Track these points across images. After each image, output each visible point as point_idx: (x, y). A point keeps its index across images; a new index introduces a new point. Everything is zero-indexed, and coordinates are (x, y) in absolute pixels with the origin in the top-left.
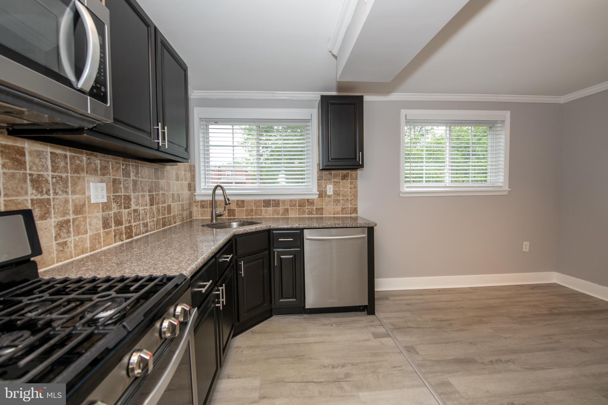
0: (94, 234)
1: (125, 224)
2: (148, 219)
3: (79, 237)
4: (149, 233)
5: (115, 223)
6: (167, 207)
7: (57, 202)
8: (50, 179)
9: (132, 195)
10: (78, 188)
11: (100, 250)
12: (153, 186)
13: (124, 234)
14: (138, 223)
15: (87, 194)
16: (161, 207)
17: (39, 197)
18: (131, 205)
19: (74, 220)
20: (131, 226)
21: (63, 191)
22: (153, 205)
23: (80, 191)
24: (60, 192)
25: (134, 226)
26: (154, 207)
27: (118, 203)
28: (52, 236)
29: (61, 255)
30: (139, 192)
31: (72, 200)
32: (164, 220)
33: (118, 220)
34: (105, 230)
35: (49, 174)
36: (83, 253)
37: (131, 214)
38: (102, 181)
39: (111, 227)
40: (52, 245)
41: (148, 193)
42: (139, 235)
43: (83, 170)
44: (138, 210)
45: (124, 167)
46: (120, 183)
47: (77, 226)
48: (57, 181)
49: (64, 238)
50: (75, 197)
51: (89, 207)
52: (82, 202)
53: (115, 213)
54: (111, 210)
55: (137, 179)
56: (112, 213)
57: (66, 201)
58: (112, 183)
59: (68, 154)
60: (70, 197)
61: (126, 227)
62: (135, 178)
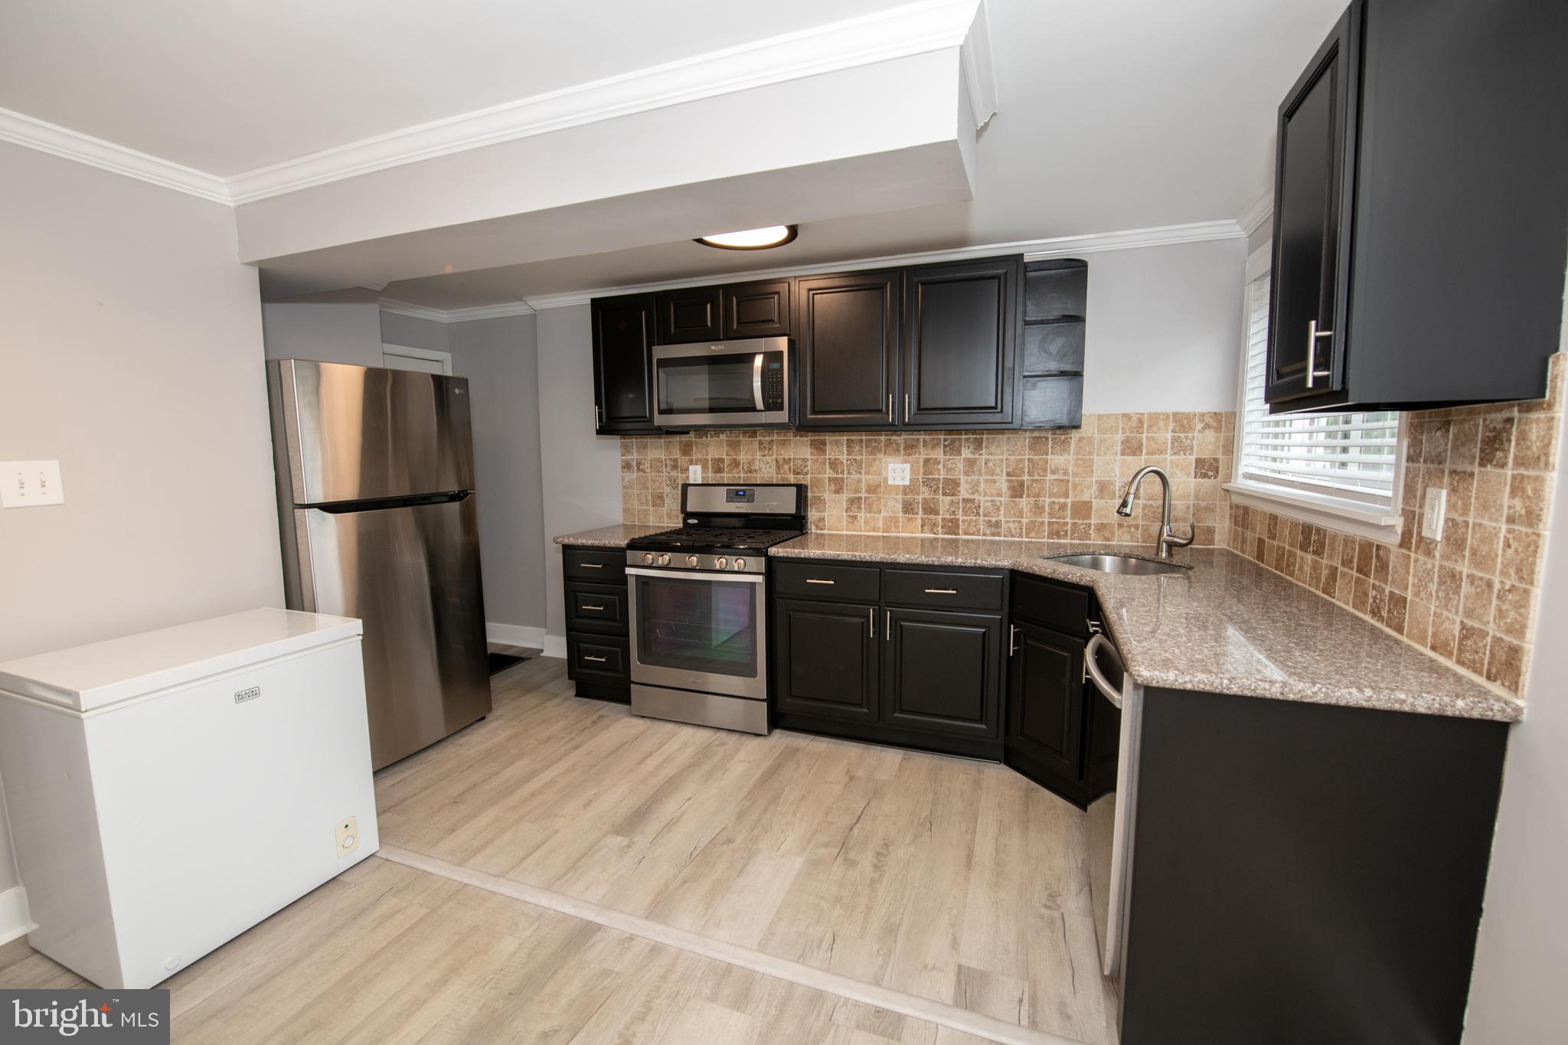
0: (890, 517)
1: (944, 514)
2: (1002, 516)
3: (871, 515)
4: (1002, 538)
5: (923, 510)
6: (1072, 505)
7: (850, 481)
8: (845, 461)
9: (963, 479)
10: (873, 469)
11: (896, 534)
12: (1024, 467)
13: (940, 527)
14: (974, 518)
15: (884, 474)
16: (1047, 504)
17: (835, 475)
18: (959, 492)
19: (866, 498)
20: (958, 520)
21: (856, 472)
22: (1021, 497)
23: (875, 472)
24: (854, 472)
25: (963, 521)
26: (1024, 502)
27: (931, 487)
28: (843, 508)
29: (850, 525)
30: (981, 475)
31: (866, 480)
32: (1056, 526)
33: (930, 507)
34: (906, 515)
35: (844, 458)
36: (874, 531)
37: (958, 503)
38: (906, 462)
39: (917, 514)
40: (842, 516)
41: (1005, 477)
42: (973, 534)
43: (880, 451)
44: (976, 501)
45: (946, 443)
46: (939, 463)
47: (870, 504)
48: (851, 464)
49: (854, 512)
50: (868, 477)
51: (885, 488)
52: (878, 482)
53: (925, 500)
54: (919, 495)
55: (977, 456)
56: (920, 498)
57: (859, 481)
58: (921, 464)
59: (864, 438)
60: (863, 477)
61: (943, 519)
62: (971, 456)
